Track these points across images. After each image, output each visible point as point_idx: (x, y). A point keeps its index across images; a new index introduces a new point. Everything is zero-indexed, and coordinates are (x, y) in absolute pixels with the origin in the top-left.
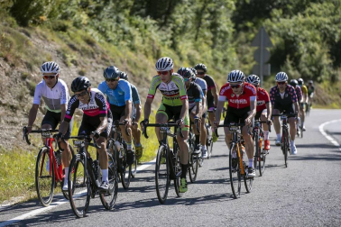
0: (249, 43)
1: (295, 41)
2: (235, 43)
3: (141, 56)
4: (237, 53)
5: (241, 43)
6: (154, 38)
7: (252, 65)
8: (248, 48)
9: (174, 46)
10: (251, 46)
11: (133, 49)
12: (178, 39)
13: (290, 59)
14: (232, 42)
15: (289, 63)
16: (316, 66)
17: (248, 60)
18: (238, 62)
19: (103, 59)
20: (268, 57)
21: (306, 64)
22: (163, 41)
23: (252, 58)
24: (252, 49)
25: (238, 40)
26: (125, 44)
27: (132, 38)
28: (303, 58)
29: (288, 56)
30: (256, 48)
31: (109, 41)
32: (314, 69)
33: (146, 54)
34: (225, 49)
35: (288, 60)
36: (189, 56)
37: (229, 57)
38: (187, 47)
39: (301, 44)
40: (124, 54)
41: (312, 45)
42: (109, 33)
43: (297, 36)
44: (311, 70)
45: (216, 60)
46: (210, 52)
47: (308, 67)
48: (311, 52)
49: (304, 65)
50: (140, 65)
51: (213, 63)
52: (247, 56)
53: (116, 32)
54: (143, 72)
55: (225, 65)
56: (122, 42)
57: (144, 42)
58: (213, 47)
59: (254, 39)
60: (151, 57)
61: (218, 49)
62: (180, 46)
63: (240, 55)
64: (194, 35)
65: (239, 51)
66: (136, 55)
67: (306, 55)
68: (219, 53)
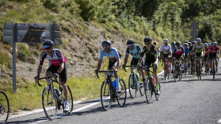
1: (210, 27)
2: (182, 28)
3: (139, 34)
4: (183, 32)
5: (185, 28)
6: (145, 26)
7: (190, 37)
9: (154, 29)
10: (189, 29)
11: (135, 31)
12: (156, 26)
13: (208, 35)
14: (181, 27)
15: (207, 37)
18: (184, 36)
19: (122, 35)
20: (197, 34)
22: (149, 27)
23: (190, 35)
24: (190, 31)
26: (132, 28)
27: (135, 26)
28: (213, 35)
30: (192, 30)
31: (125, 27)
32: (218, 39)
33: (141, 33)
34: (177, 30)
35: (206, 35)
36: (161, 34)
37: (179, 34)
38: (160, 30)
40: (132, 33)
41: (217, 28)
42: (125, 24)
43: (211, 25)
45: (173, 36)
46: (171, 32)
48: (217, 31)
49: (214, 38)
50: (139, 38)
52: (188, 34)
53: (128, 23)
54: (140, 41)
55: (178, 38)
56: (130, 28)
57: (140, 28)
58: (172, 30)
59: (190, 26)
60: (143, 34)
61: (174, 30)
62: (157, 30)
64: (163, 25)
66: (137, 33)
67: (215, 33)
68: (175, 32)
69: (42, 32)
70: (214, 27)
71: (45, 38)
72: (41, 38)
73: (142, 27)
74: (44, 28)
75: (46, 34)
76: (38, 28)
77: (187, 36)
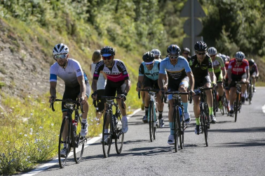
0: (178, 13)
1: (232, 9)
2: (162, 14)
4: (164, 25)
5: (169, 13)
6: (68, 11)
7: (182, 38)
8: (178, 19)
9: (91, 20)
10: (180, 17)
11: (44, 24)
12: (95, 11)
13: (226, 31)
14: (158, 13)
15: (225, 35)
16: (256, 36)
17: (177, 33)
18: (166, 36)
19: (10, 37)
20: (200, 29)
21: (244, 35)
22: (79, 14)
23: (182, 30)
24: (181, 21)
25: (165, 11)
26: (35, 19)
27: (42, 12)
28: (241, 29)
29: (224, 27)
30: (186, 19)
31: (16, 16)
32: (254, 41)
33: (59, 30)
34: (150, 20)
35: (223, 31)
36: (109, 31)
37: (155, 29)
38: (107, 20)
39: (239, 12)
40: (34, 30)
41: (250, 12)
42: (16, 7)
43: (234, 4)
44: (250, 42)
45: (140, 34)
46: (133, 24)
47: (247, 38)
48: (250, 20)
49: (242, 36)
51: (137, 38)
52: (176, 28)
53: (23, 6)
55: (151, 40)
56: (31, 17)
58: (136, 20)
59: (183, 8)
60: (64, 33)
61: (142, 21)
62: (98, 20)
63: (167, 28)
64: (113, 7)
65: (167, 23)
66: (48, 31)
67: (245, 25)
68: (144, 25)
70: (242, 9)
73: (60, 13)
77: (173, 35)
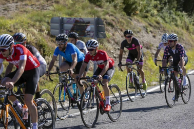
3: (180, 29)
50: (180, 33)
54: (181, 36)
57: (181, 23)
69: (87, 26)
71: (89, 32)
72: (86, 32)
74: (89, 23)
75: (91, 28)
76: (83, 22)
